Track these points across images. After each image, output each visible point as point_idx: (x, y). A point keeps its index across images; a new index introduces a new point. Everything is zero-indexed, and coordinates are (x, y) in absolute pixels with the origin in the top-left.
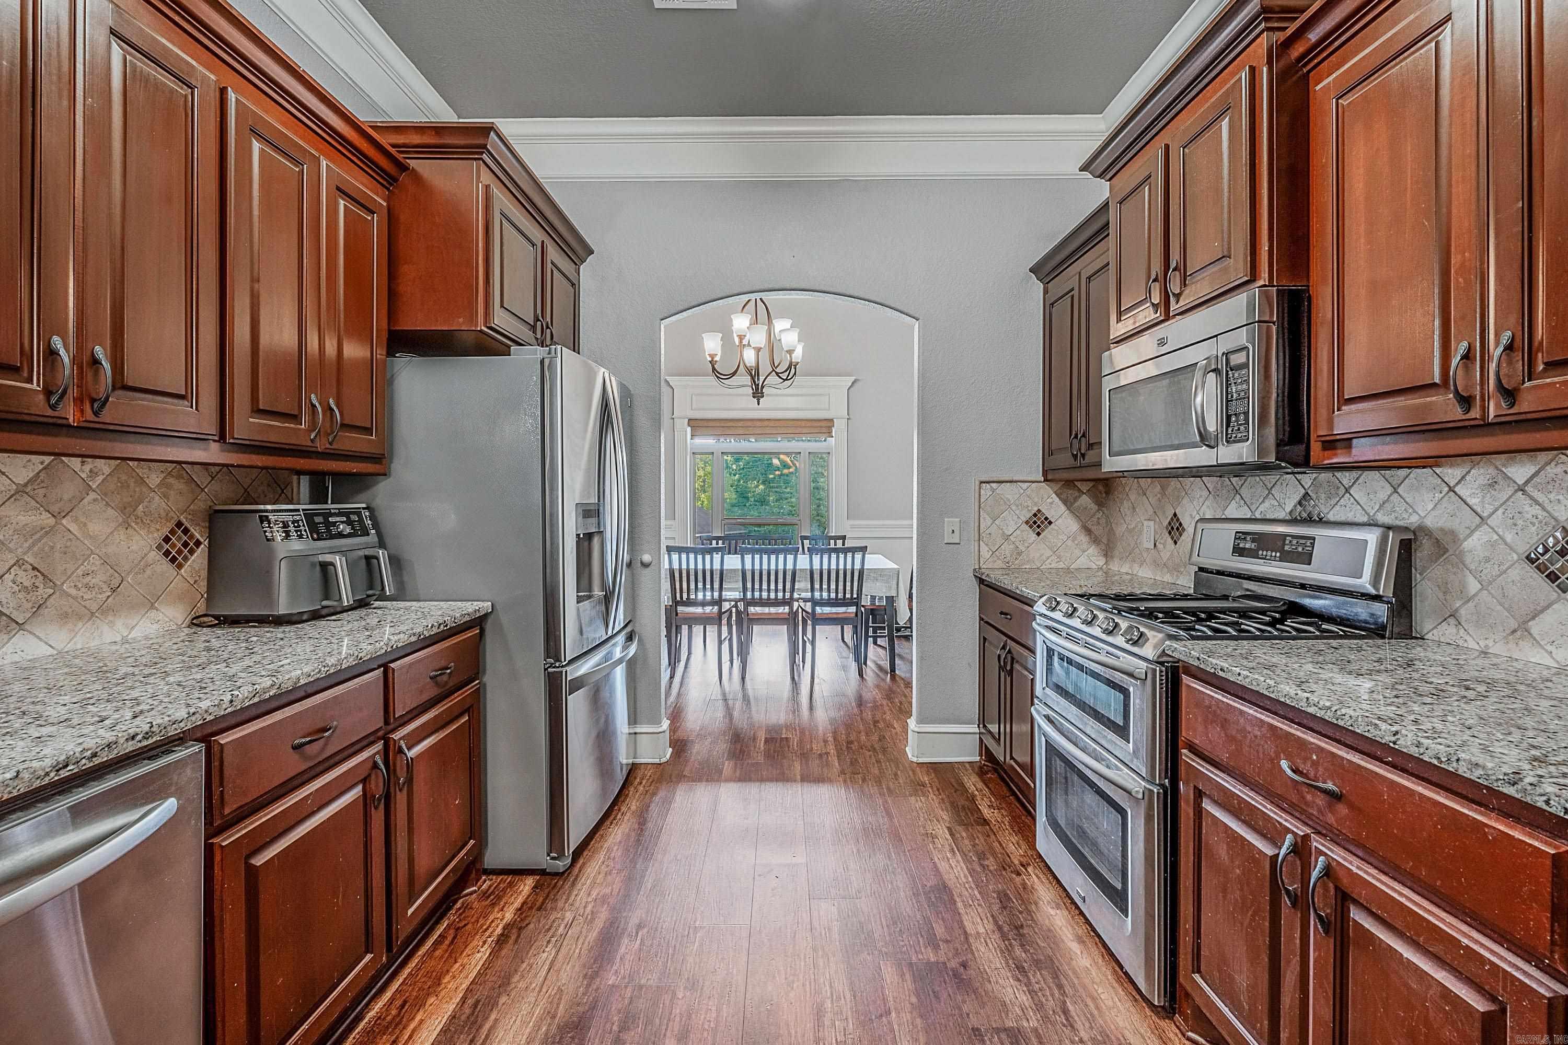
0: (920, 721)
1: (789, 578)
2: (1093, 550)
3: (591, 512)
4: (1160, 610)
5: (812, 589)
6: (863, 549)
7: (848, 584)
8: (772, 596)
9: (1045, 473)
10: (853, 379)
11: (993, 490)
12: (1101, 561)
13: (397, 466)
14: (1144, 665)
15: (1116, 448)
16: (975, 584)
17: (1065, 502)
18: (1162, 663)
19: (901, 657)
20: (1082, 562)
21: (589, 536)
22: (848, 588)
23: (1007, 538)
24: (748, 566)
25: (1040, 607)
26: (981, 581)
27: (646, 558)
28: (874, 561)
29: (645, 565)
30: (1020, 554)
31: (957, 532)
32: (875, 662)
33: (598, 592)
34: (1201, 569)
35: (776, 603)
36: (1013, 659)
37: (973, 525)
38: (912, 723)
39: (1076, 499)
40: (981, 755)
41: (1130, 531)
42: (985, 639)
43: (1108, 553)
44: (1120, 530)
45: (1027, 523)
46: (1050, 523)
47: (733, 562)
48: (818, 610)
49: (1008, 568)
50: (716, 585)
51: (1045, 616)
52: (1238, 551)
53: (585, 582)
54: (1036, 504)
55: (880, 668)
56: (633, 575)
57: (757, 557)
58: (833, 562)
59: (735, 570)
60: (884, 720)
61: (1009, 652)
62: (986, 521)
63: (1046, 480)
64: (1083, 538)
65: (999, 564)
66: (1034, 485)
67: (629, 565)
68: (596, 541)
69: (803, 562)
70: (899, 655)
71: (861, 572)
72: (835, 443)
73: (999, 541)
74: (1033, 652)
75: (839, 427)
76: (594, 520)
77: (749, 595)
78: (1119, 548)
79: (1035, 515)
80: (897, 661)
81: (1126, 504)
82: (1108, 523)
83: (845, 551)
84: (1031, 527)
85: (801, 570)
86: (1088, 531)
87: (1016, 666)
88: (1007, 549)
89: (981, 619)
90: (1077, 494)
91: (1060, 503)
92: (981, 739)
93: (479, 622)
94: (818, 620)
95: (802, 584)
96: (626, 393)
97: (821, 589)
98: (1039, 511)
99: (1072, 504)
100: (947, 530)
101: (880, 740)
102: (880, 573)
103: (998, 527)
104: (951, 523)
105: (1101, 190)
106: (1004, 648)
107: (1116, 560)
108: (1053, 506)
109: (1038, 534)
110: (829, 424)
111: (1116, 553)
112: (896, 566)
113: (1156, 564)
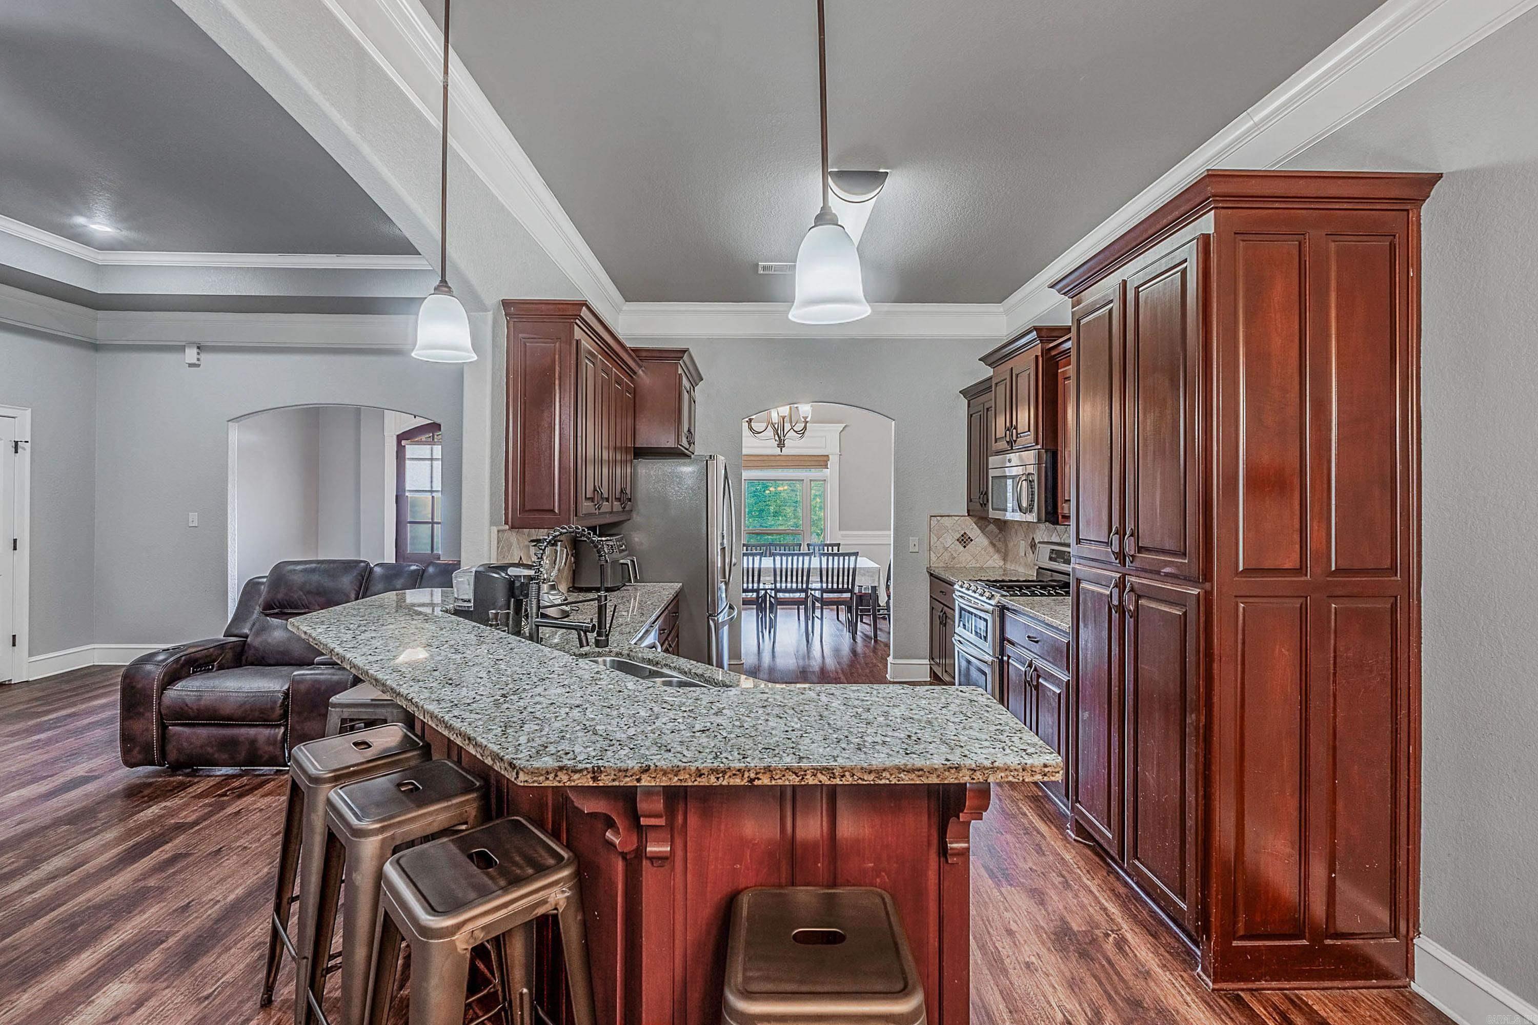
0: (894, 658)
1: (805, 574)
2: (996, 556)
3: (724, 536)
4: (1005, 586)
5: (821, 581)
6: (856, 554)
7: (846, 578)
8: (794, 586)
9: (968, 511)
10: (844, 425)
11: (938, 521)
12: (1002, 563)
14: (992, 607)
15: (994, 507)
16: (928, 576)
17: (980, 528)
18: (998, 606)
19: (881, 630)
20: (990, 563)
21: (723, 549)
22: (846, 581)
23: (946, 549)
24: (778, 565)
25: (956, 587)
26: (931, 575)
28: (863, 562)
30: (954, 558)
31: (917, 545)
32: (862, 632)
34: (1040, 568)
35: (797, 590)
36: (946, 617)
37: (926, 541)
38: (890, 659)
39: (986, 527)
40: (930, 677)
41: (1015, 546)
42: (933, 608)
43: (1004, 560)
44: (1011, 545)
45: (958, 540)
46: (972, 540)
47: (767, 563)
48: (825, 595)
49: (947, 567)
50: (756, 579)
51: (960, 591)
52: (1051, 559)
54: (963, 529)
55: (867, 636)
57: (784, 558)
58: (836, 563)
59: (769, 568)
60: (872, 663)
61: (945, 613)
62: (934, 539)
63: (969, 515)
64: (991, 550)
65: (941, 564)
66: (962, 518)
68: (725, 551)
69: (815, 563)
70: (880, 629)
71: (855, 570)
72: (830, 473)
73: (942, 551)
74: (954, 610)
75: (833, 461)
77: (778, 585)
78: (1010, 556)
79: (962, 536)
80: (879, 632)
81: (1013, 530)
82: (1005, 540)
83: (843, 555)
84: (960, 542)
85: (814, 568)
86: (994, 545)
87: (948, 621)
88: (946, 556)
89: (931, 596)
90: (987, 523)
91: (978, 529)
92: (931, 668)
94: (825, 603)
95: (815, 578)
97: (827, 581)
98: (965, 533)
99: (984, 529)
100: (911, 545)
101: (870, 672)
102: (867, 570)
103: (941, 543)
104: (913, 540)
105: (989, 372)
106: (942, 611)
107: (1009, 563)
108: (974, 531)
109: (965, 547)
110: (825, 458)
111: (1009, 558)
112: (877, 566)
113: (1026, 565)
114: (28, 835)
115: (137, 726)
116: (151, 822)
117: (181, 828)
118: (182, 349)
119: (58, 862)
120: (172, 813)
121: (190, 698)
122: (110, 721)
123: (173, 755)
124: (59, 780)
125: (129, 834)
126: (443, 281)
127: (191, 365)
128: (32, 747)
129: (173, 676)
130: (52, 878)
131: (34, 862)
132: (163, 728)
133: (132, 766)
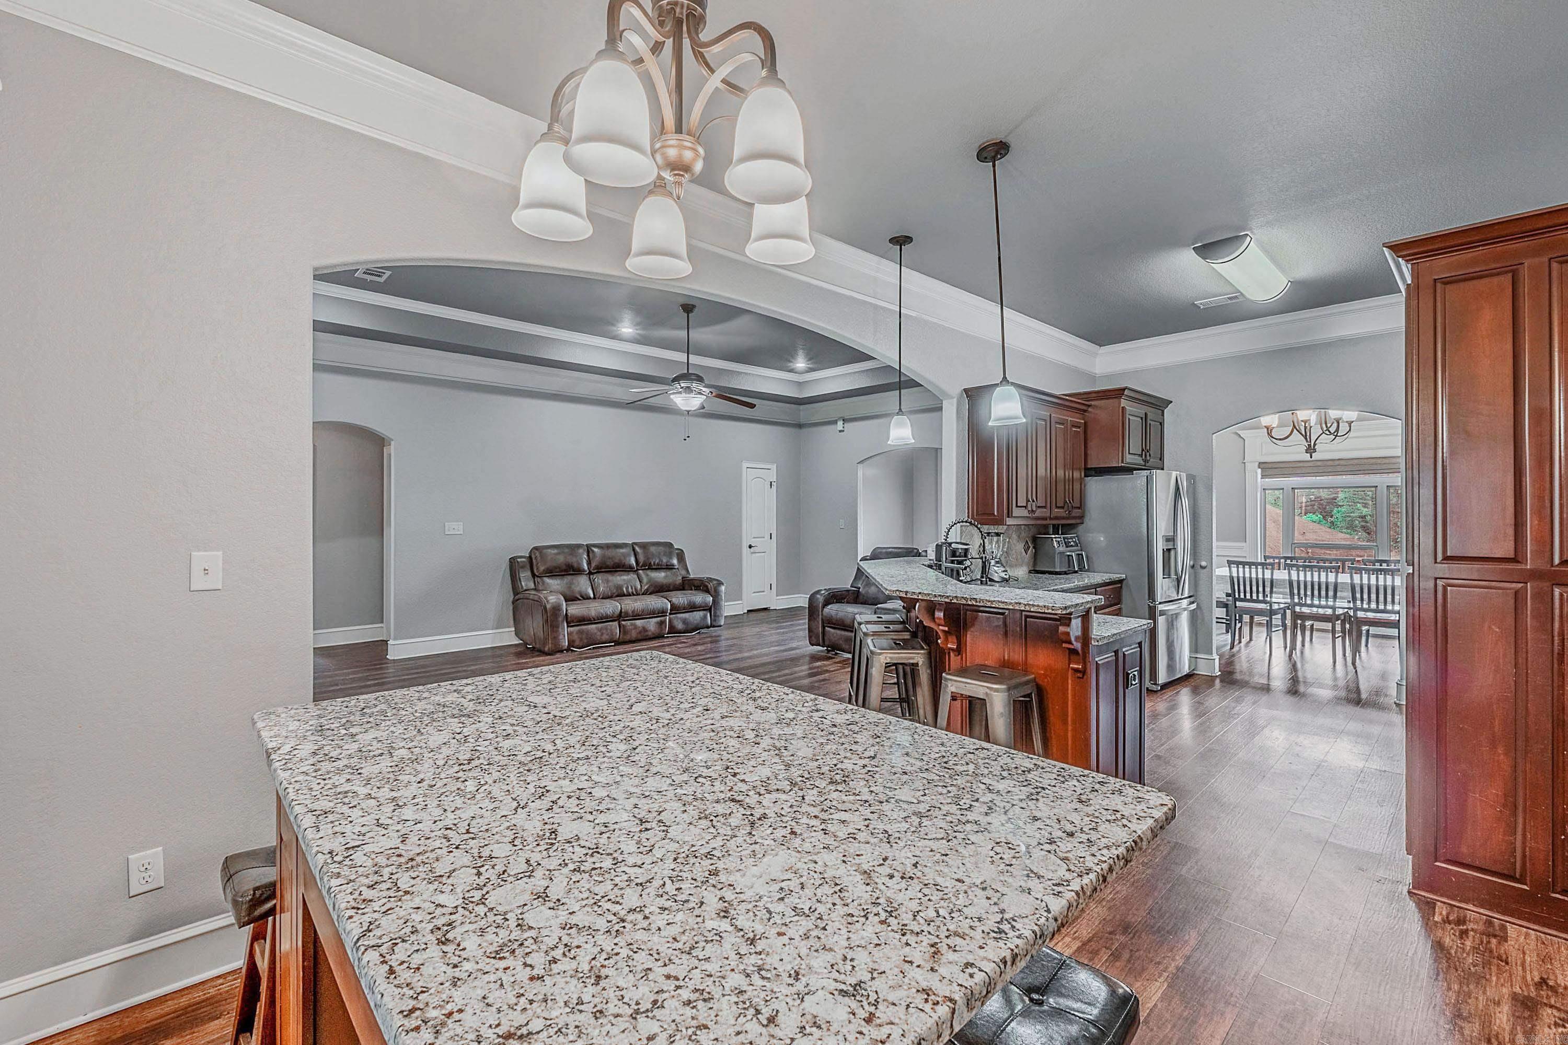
1: (1331, 590)
3: (1171, 539)
13: (1086, 520)
21: (1169, 550)
27: (1204, 564)
29: (1203, 568)
33: (1173, 576)
48: (1359, 613)
53: (1166, 571)
56: (1195, 573)
58: (1373, 579)
59: (1284, 580)
67: (1193, 567)
68: (1172, 552)
76: (1171, 543)
83: (1385, 572)
85: (1342, 584)
93: (1121, 581)
96: (1191, 478)
97: (1362, 600)
114: (777, 662)
115: (813, 624)
116: (818, 667)
117: (827, 671)
118: (835, 422)
119: (787, 671)
120: (825, 666)
121: (833, 613)
122: (804, 624)
123: (827, 643)
124: (787, 647)
125: (810, 669)
126: (900, 409)
127: (840, 431)
128: (778, 634)
129: (827, 603)
130: (785, 675)
131: (779, 670)
132: (824, 627)
133: (812, 645)
